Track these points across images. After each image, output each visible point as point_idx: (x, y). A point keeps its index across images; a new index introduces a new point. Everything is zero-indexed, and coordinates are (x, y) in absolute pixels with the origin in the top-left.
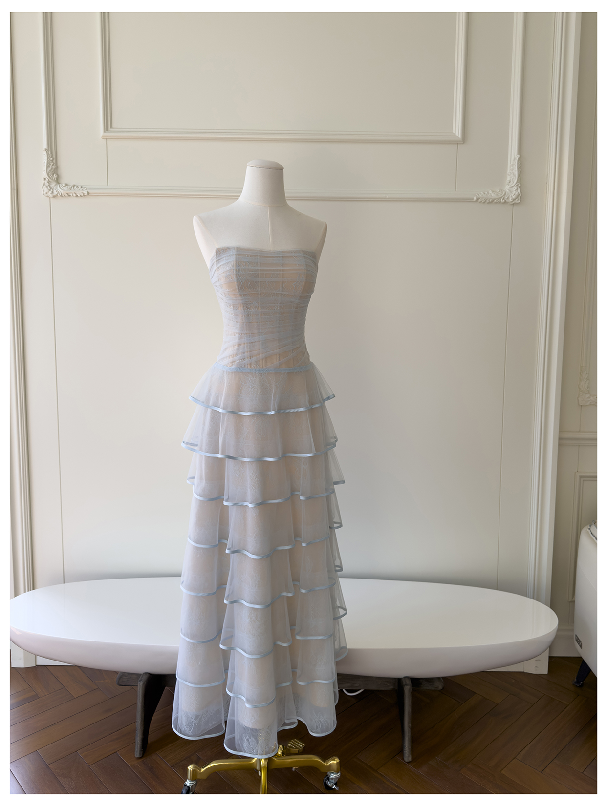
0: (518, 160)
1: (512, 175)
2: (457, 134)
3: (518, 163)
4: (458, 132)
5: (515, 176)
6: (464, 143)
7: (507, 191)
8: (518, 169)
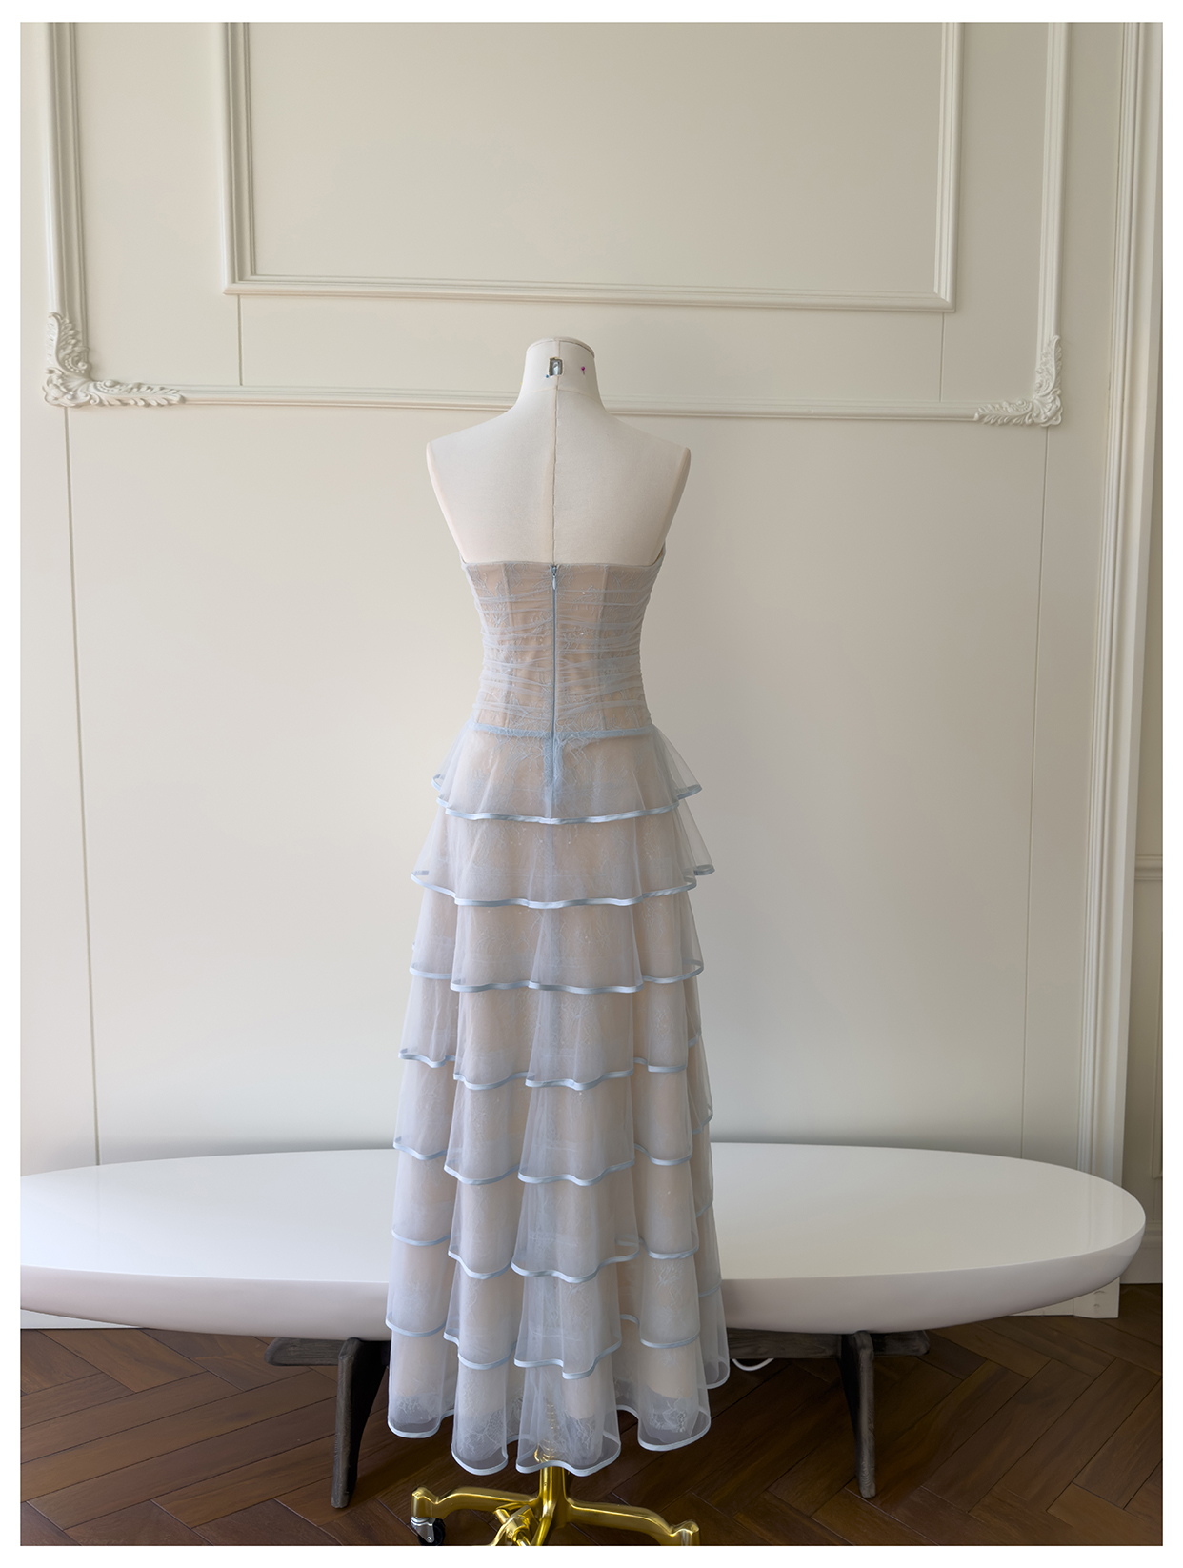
0: (1056, 347)
1: (1045, 373)
2: (943, 295)
3: (1056, 352)
4: (944, 291)
5: (1051, 375)
6: (954, 312)
7: (1036, 401)
8: (1056, 362)
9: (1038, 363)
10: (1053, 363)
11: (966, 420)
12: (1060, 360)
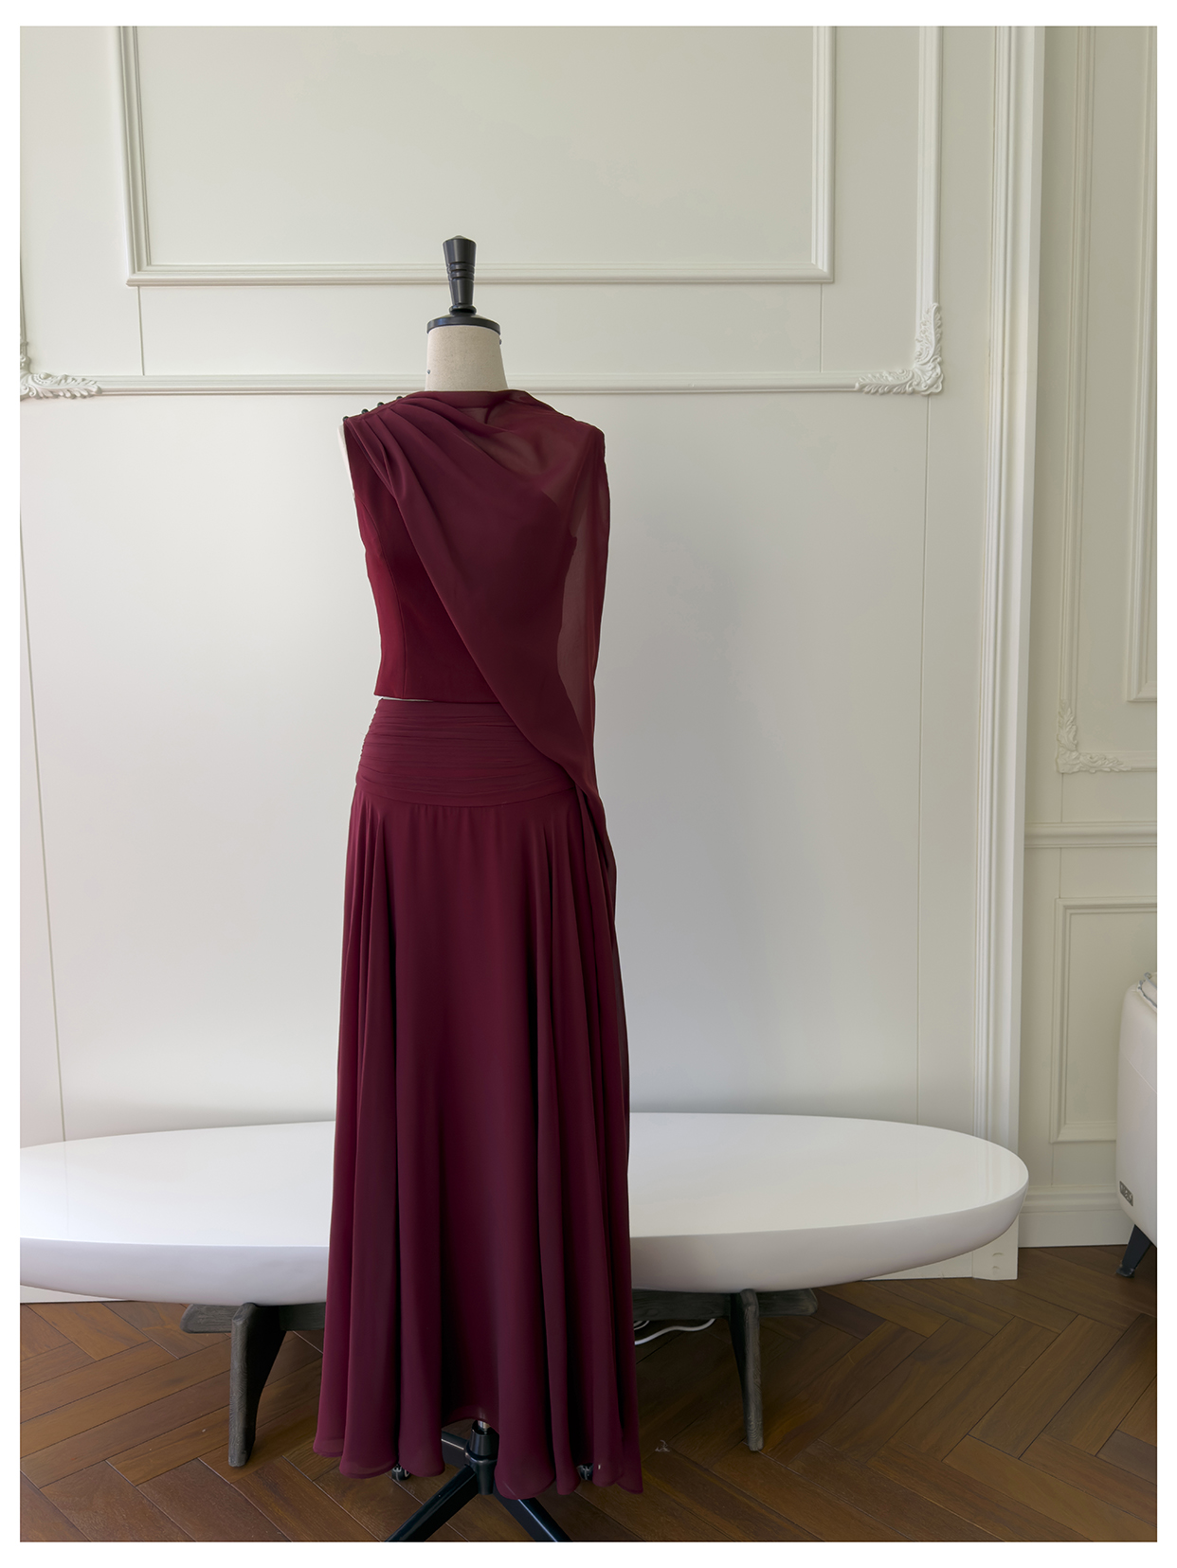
0: (935, 314)
1: (925, 341)
2: (820, 267)
3: (934, 320)
4: (821, 264)
5: (930, 343)
6: (833, 282)
7: (917, 370)
8: (935, 330)
9: (918, 330)
10: (933, 332)
11: (845, 389)
12: (939, 326)
